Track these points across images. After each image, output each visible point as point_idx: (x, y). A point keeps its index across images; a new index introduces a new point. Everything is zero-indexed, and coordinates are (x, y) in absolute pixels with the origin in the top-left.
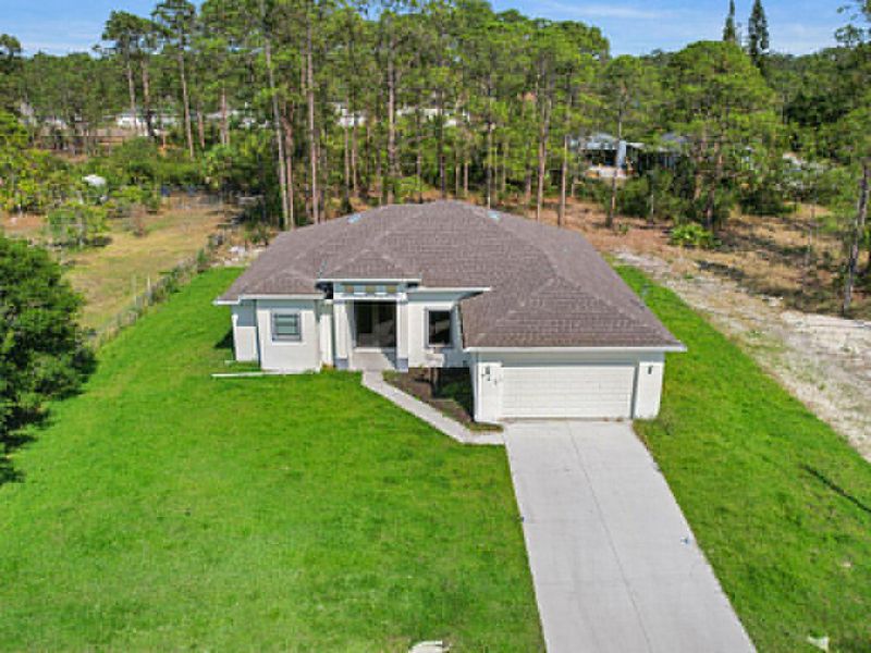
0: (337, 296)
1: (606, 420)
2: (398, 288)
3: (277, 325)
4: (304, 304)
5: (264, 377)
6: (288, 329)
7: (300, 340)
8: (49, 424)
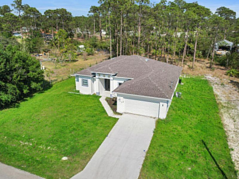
0: (97, 77)
1: (151, 117)
2: (111, 76)
3: (83, 82)
4: (89, 78)
5: (79, 94)
6: (85, 83)
7: (88, 86)
8: (33, 98)
